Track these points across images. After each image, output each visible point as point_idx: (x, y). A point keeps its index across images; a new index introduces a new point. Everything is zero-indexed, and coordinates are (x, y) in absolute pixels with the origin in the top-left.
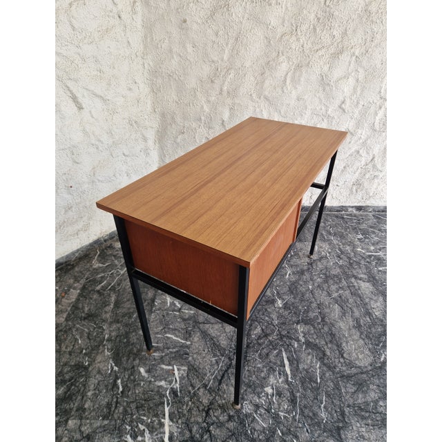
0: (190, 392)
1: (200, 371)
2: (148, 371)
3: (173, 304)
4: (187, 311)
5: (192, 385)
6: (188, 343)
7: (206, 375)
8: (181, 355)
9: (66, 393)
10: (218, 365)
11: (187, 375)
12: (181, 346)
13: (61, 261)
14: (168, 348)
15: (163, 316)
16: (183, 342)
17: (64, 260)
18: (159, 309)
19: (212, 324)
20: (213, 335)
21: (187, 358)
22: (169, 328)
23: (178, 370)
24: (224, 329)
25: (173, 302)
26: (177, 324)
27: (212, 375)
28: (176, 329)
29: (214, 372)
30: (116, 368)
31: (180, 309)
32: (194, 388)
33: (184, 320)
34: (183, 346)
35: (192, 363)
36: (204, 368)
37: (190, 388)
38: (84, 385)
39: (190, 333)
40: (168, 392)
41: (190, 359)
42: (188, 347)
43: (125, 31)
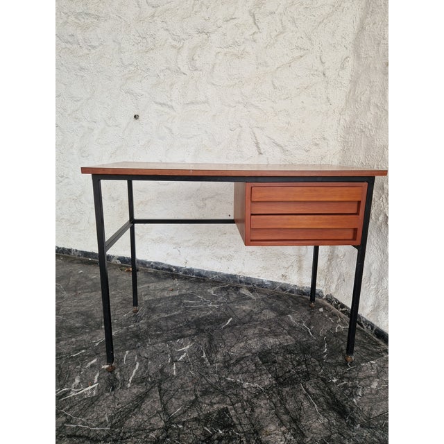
0: (62, 409)
1: (90, 410)
2: (92, 366)
3: (182, 353)
4: (174, 368)
5: (71, 407)
6: (129, 385)
7: (84, 416)
8: (112, 384)
9: (76, 328)
10: (97, 426)
11: (85, 399)
12: (124, 380)
13: (202, 273)
14: (120, 371)
15: (163, 352)
16: (130, 380)
17: (204, 275)
18: (171, 346)
19: (161, 399)
20: (143, 406)
21: (107, 391)
22: (147, 362)
23: (93, 389)
24: (155, 416)
25: (184, 352)
26: (153, 367)
27: (83, 424)
28: (146, 368)
29: (88, 424)
30: (97, 344)
31: (176, 361)
32: (68, 410)
33: (161, 371)
34: (124, 382)
35: (101, 398)
36: (93, 412)
37: (68, 407)
38: (82, 334)
39: (142, 382)
40: (65, 389)
41: (107, 394)
42: (123, 386)
43: (326, 88)
